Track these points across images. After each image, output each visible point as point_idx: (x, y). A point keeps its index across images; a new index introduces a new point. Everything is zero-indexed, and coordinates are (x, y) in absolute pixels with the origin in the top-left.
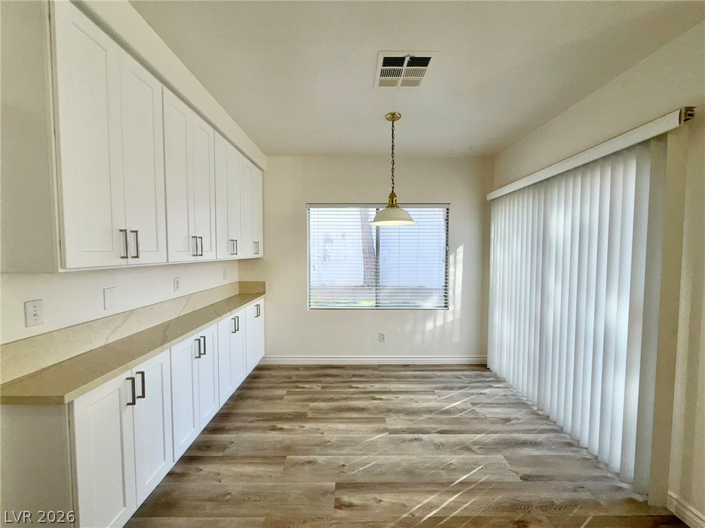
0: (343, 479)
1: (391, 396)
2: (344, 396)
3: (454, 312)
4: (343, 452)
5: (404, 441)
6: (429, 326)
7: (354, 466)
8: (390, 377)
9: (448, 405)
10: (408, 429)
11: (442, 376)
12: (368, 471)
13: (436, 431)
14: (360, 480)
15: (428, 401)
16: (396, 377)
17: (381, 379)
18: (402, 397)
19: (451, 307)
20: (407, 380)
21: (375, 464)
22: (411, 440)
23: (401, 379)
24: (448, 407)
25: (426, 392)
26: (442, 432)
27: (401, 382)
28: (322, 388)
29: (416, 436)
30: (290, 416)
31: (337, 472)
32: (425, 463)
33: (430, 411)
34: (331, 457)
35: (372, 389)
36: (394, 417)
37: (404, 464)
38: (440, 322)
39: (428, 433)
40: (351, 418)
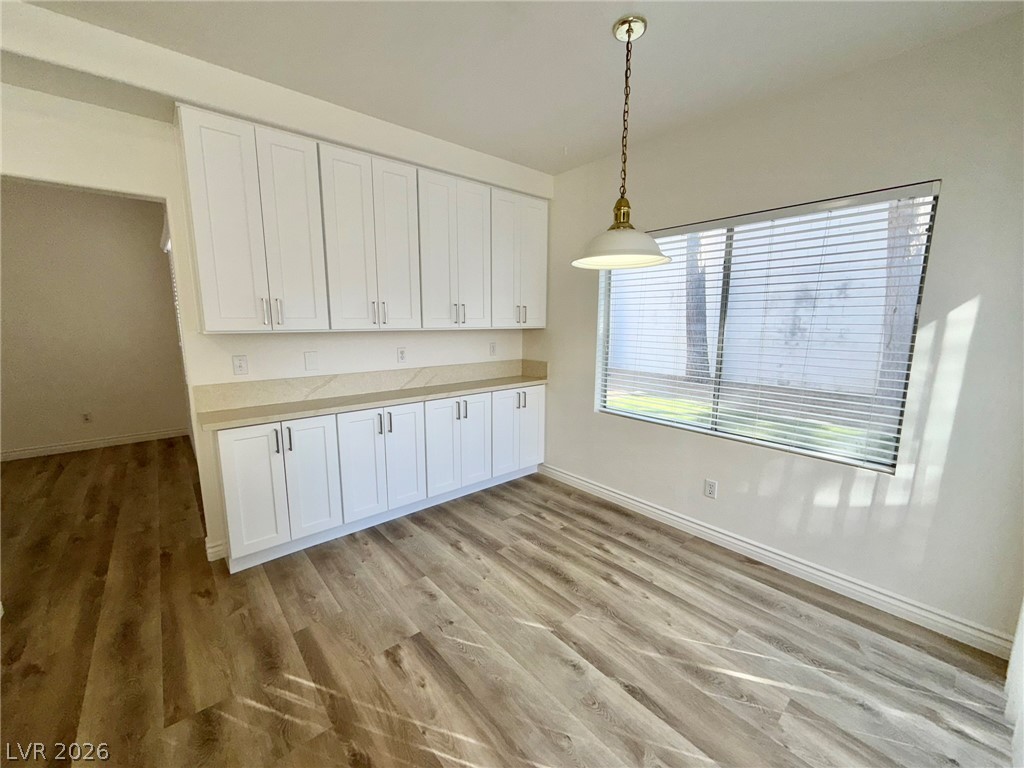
0: (432, 635)
1: (638, 590)
2: (573, 552)
3: (912, 486)
4: (472, 610)
5: (555, 654)
6: (827, 497)
7: (459, 632)
8: (686, 564)
9: (729, 668)
10: (588, 645)
11: (809, 618)
12: (461, 648)
13: (627, 682)
14: (442, 650)
15: (696, 635)
16: (697, 569)
17: (662, 558)
18: (655, 600)
19: (904, 470)
20: (711, 583)
21: (480, 648)
22: (566, 662)
23: (701, 576)
24: (719, 670)
25: (715, 621)
26: (632, 691)
27: (691, 580)
28: (564, 529)
29: (583, 662)
30: (484, 541)
31: (437, 623)
32: (535, 700)
33: (670, 650)
34: (455, 605)
35: (624, 565)
36: (597, 617)
37: (508, 679)
38: (860, 497)
39: (609, 673)
40: (538, 583)
